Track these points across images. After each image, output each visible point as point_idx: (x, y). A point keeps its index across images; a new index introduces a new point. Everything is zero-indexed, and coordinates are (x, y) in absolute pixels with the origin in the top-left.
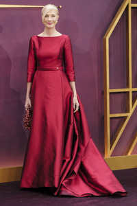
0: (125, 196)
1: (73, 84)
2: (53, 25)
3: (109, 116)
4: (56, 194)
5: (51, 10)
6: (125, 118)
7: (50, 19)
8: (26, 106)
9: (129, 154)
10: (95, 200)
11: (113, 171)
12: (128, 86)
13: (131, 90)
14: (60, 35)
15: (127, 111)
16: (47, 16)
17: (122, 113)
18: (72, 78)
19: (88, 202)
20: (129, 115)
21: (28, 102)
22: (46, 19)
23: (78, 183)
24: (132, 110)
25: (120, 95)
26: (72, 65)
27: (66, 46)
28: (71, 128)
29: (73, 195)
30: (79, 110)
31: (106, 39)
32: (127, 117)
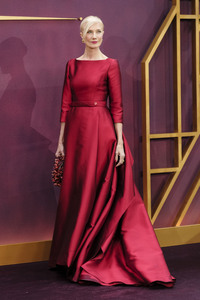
1: (119, 127)
2: (98, 45)
3: (149, 171)
4: (75, 279)
6: (171, 175)
7: (95, 35)
8: (57, 154)
9: (178, 225)
10: (130, 290)
12: (175, 130)
13: (179, 134)
14: (105, 58)
15: (175, 164)
16: (90, 32)
17: (168, 167)
19: (121, 292)
20: (178, 170)
22: (90, 36)
24: (182, 163)
25: (164, 142)
26: (119, 100)
27: (110, 73)
30: (125, 163)
31: (144, 64)
32: (174, 173)
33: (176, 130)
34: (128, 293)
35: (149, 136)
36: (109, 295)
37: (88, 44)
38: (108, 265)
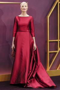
1: (34, 38)
3: (49, 52)
4: (25, 87)
6: (56, 53)
8: (12, 47)
9: (58, 69)
11: (50, 77)
13: (58, 40)
15: (57, 50)
20: (58, 52)
21: (13, 45)
23: (35, 82)
28: (32, 57)
29: (32, 87)
31: (47, 18)
35: (49, 41)
38: (34, 82)
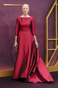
0: (53, 83)
2: (27, 13)
3: (47, 50)
4: (26, 81)
5: (26, 6)
8: (15, 45)
9: (56, 65)
10: (42, 84)
15: (55, 48)
16: (24, 9)
18: (34, 34)
19: (39, 85)
22: (24, 10)
24: (57, 48)
29: (33, 82)
31: (46, 18)
32: (54, 50)
33: (55, 38)
34: (41, 85)
35: (47, 40)
36: (35, 86)
37: (24, 12)
